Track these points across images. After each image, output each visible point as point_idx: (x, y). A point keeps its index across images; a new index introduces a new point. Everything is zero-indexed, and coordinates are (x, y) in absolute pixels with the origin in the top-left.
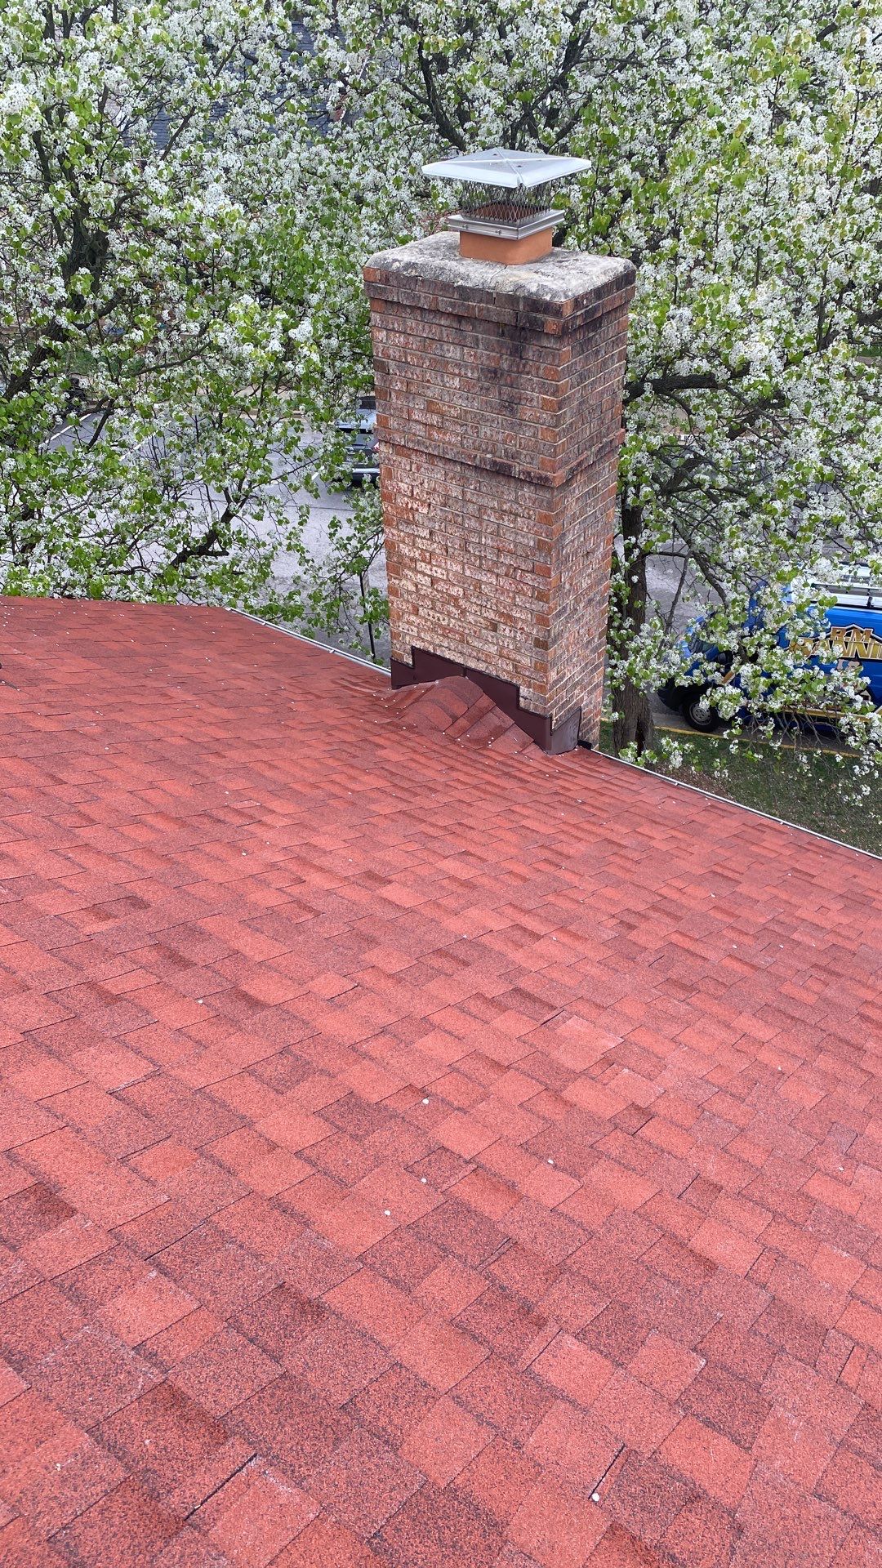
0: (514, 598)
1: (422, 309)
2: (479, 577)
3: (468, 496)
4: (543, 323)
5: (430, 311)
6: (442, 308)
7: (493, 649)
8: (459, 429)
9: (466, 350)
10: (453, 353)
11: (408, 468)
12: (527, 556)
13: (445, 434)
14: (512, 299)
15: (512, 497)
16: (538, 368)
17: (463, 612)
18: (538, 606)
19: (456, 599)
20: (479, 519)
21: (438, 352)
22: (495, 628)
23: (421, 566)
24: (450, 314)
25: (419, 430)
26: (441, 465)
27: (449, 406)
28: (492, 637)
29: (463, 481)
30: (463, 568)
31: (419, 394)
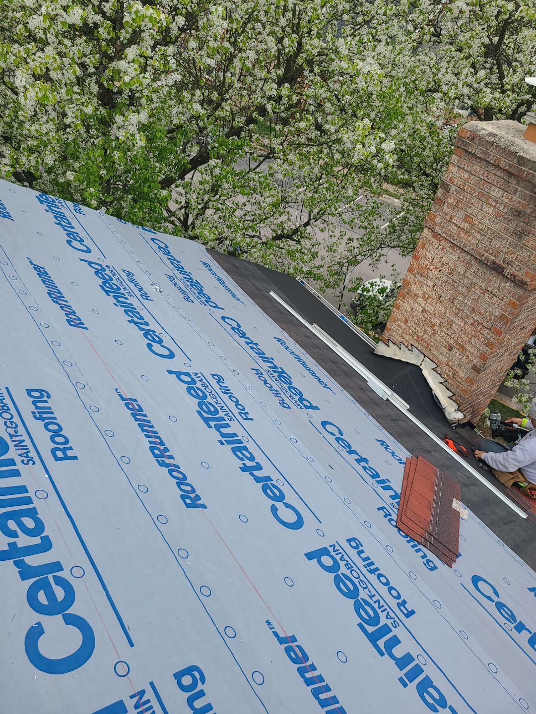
0: (471, 339)
1: (488, 162)
2: (454, 319)
3: (468, 274)
5: (494, 165)
6: (502, 165)
7: (444, 360)
8: (479, 237)
9: (506, 193)
10: (496, 193)
11: (436, 246)
12: (490, 320)
13: (469, 236)
15: (496, 285)
17: (434, 333)
18: (484, 348)
19: (433, 325)
20: (469, 289)
21: (487, 190)
22: (450, 349)
23: (420, 300)
24: (506, 170)
25: (454, 229)
26: (458, 252)
27: (479, 222)
28: (447, 353)
29: (469, 265)
30: (446, 311)
31: (463, 209)
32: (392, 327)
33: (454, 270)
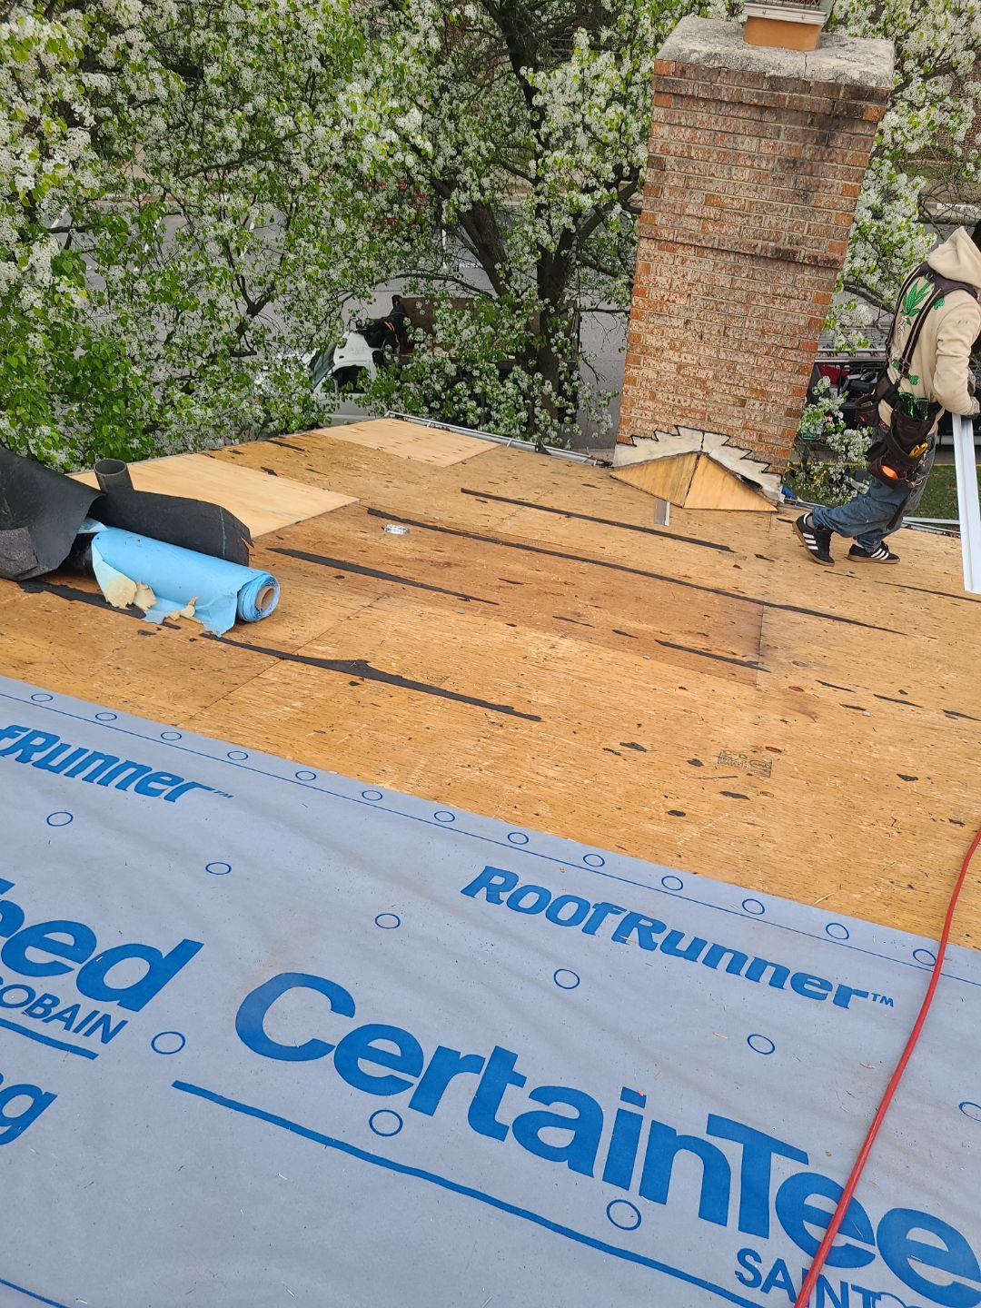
0: (772, 374)
1: (722, 101)
2: (736, 358)
3: (738, 285)
4: (862, 112)
5: (730, 103)
6: (745, 99)
7: (738, 423)
8: (739, 220)
9: (763, 140)
10: (748, 145)
11: (671, 261)
12: (794, 335)
13: (722, 226)
14: (832, 88)
15: (789, 282)
16: (844, 156)
17: (709, 392)
19: (704, 382)
20: (746, 305)
21: (730, 145)
22: (743, 403)
23: (669, 354)
24: (755, 105)
25: (694, 225)
26: (711, 256)
27: (733, 199)
28: (739, 412)
29: (736, 269)
30: (718, 351)
31: (699, 189)
32: (632, 415)
33: (713, 286)
